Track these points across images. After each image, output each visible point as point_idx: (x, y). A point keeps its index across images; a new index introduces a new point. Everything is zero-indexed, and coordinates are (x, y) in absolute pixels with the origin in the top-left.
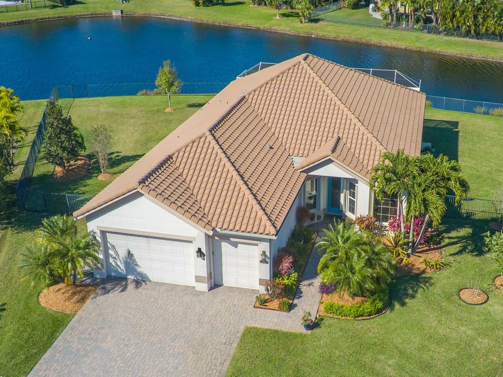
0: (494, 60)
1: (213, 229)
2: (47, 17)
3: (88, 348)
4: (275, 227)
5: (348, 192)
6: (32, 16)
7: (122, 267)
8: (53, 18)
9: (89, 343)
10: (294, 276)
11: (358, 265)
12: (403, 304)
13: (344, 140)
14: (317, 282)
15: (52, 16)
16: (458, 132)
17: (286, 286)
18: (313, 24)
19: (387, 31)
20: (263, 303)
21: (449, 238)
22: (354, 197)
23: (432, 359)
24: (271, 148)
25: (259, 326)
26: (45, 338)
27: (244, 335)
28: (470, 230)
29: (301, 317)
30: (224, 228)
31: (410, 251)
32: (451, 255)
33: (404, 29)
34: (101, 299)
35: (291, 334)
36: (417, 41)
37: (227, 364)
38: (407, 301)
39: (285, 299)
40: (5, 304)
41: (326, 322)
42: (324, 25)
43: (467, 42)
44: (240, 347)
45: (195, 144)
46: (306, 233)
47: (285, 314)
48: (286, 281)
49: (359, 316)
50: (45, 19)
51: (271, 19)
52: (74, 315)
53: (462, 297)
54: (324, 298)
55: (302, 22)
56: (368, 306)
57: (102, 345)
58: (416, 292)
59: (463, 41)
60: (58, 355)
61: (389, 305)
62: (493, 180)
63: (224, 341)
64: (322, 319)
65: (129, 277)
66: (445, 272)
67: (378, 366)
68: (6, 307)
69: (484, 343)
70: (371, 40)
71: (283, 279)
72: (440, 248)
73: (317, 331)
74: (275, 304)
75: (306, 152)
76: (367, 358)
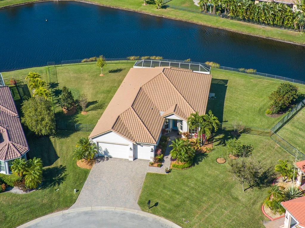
0: (254, 35)
1: (136, 142)
2: (19, 3)
3: (98, 180)
4: (156, 141)
5: (180, 123)
6: (11, 4)
7: (103, 153)
8: (22, 4)
9: (98, 178)
10: (162, 155)
11: (183, 153)
12: (198, 164)
13: (178, 105)
14: (170, 156)
15: (21, 3)
16: (227, 86)
17: (159, 159)
18: (164, 10)
19: (202, 15)
20: (152, 164)
21: (216, 139)
22: (182, 125)
23: (205, 181)
24: (152, 109)
25: (151, 172)
26: (84, 177)
27: (147, 175)
28: (224, 135)
29: (165, 169)
30: (139, 141)
31: (201, 145)
32: (216, 145)
33: (211, 15)
34: (98, 164)
35: (162, 175)
36: (217, 22)
37: (142, 184)
38: (199, 163)
39: (159, 163)
40: (66, 166)
41: (173, 170)
42: (169, 11)
43: (241, 24)
44: (146, 179)
45: (127, 111)
46: (165, 139)
47: (160, 168)
48: (159, 157)
49: (183, 168)
50: (18, 4)
51: (141, 6)
52: (91, 170)
53: (217, 161)
54: (172, 163)
55: (157, 8)
56: (186, 165)
57: (102, 179)
58: (202, 159)
59: (239, 23)
60: (89, 182)
61: (193, 165)
62: (237, 112)
63: (141, 177)
64: (172, 170)
65: (105, 156)
66: (213, 152)
67: (189, 184)
68: (66, 167)
69: (222, 176)
70: (194, 21)
71: (158, 157)
72: (212, 143)
73: (170, 173)
74: (156, 165)
75: (165, 110)
76: (186, 181)
